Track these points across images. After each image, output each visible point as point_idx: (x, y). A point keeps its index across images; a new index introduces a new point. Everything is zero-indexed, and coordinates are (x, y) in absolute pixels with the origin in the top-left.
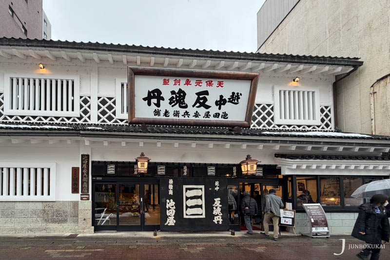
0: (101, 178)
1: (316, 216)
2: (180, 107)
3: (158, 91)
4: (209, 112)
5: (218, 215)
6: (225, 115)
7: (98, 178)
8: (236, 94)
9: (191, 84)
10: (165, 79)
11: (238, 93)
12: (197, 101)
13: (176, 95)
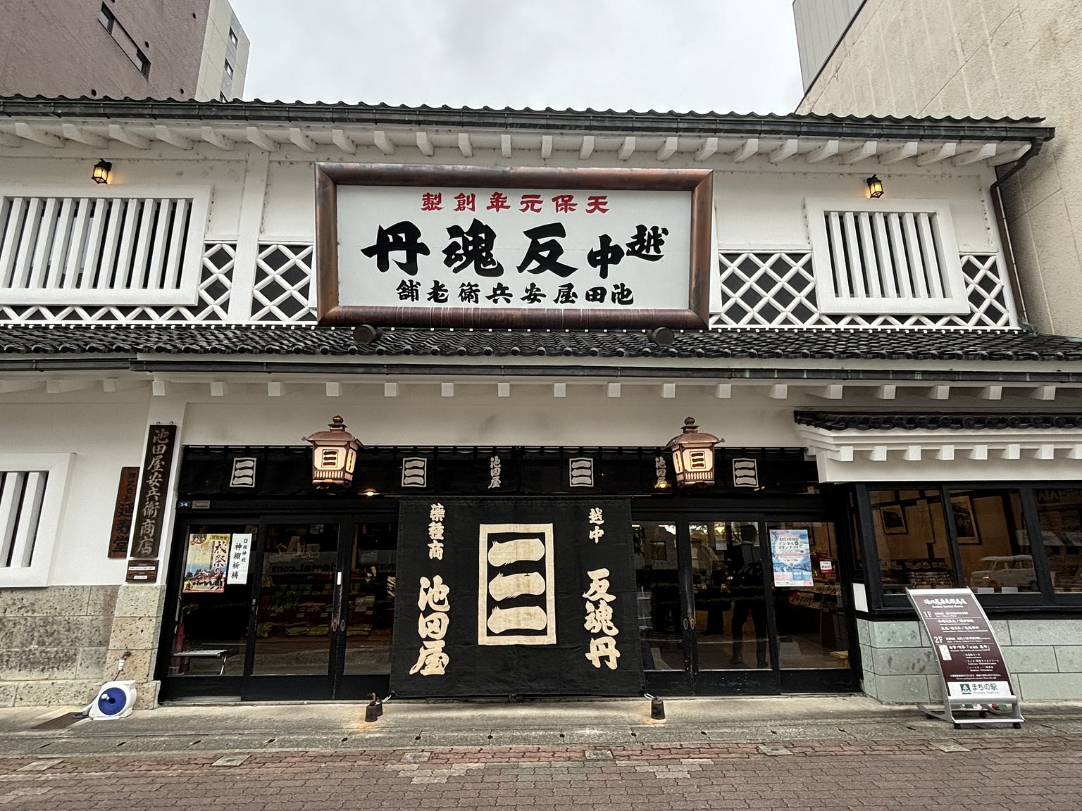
0: (205, 504)
1: (956, 635)
2: (479, 271)
3: (409, 229)
4: (570, 286)
5: (601, 634)
6: (623, 295)
7: (197, 505)
8: (649, 230)
9: (508, 207)
10: (428, 195)
11: (655, 229)
12: (532, 254)
13: (465, 240)
